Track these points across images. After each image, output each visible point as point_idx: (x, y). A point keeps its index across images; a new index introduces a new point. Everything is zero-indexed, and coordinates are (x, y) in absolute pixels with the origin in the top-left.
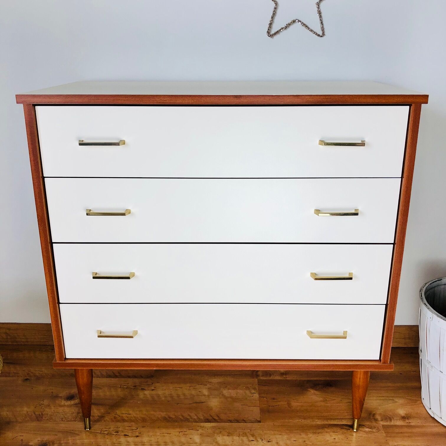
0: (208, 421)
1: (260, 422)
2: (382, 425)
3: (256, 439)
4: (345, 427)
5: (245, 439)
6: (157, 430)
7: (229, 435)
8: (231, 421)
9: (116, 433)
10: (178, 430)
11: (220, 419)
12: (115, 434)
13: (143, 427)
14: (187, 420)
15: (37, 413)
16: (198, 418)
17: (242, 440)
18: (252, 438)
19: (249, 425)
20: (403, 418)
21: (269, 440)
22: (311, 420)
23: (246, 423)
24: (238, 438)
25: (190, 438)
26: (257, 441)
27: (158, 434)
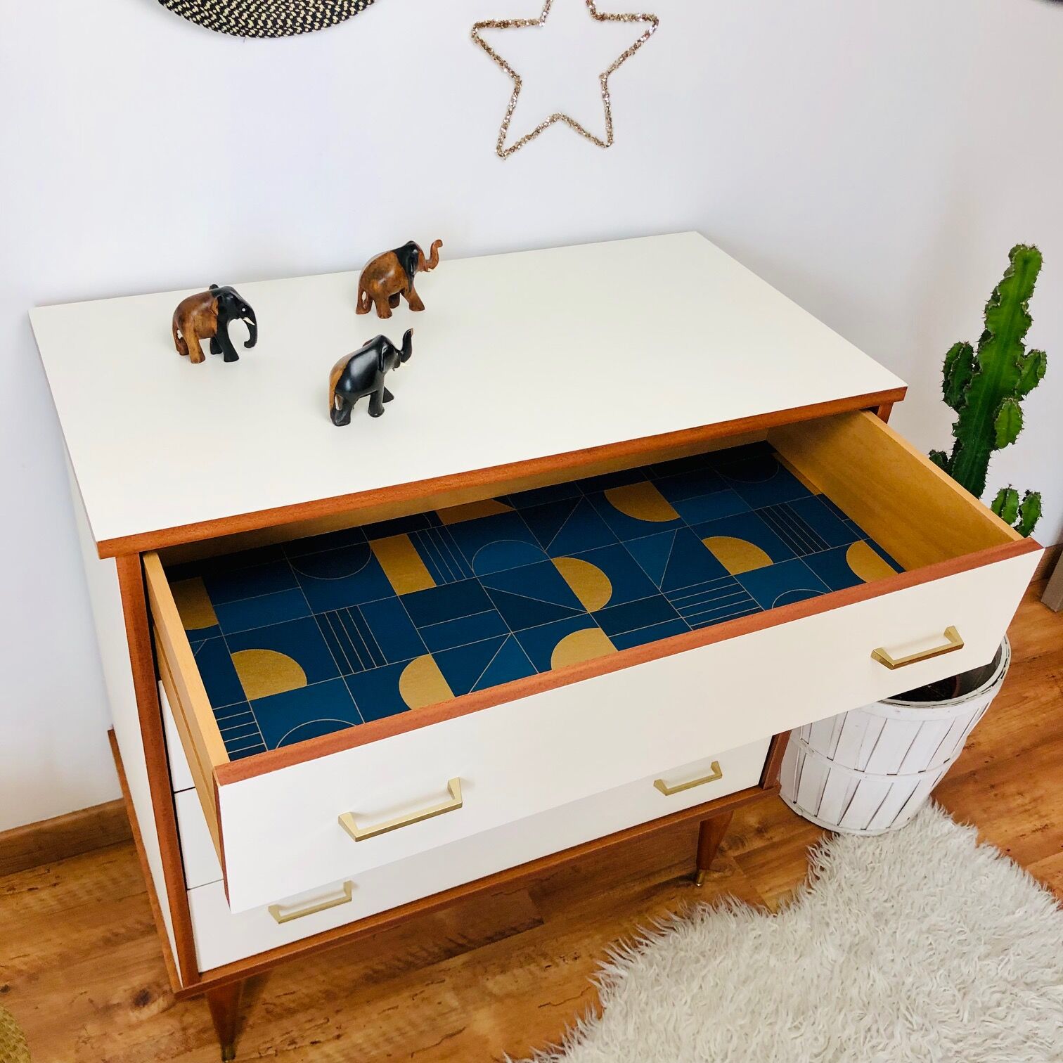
0: (450, 954)
1: (541, 922)
2: (734, 858)
3: (553, 961)
4: (681, 883)
5: (533, 967)
6: (368, 1008)
7: (503, 969)
8: (491, 940)
9: (293, 1047)
10: (406, 994)
11: (470, 941)
12: (290, 1048)
13: (337, 1012)
14: (410, 966)
16: (430, 954)
17: (531, 973)
18: (545, 963)
19: (527, 934)
20: (760, 831)
21: (576, 956)
22: (624, 887)
23: (519, 932)
24: (521, 970)
25: (440, 1003)
26: (557, 965)
27: (375, 1016)
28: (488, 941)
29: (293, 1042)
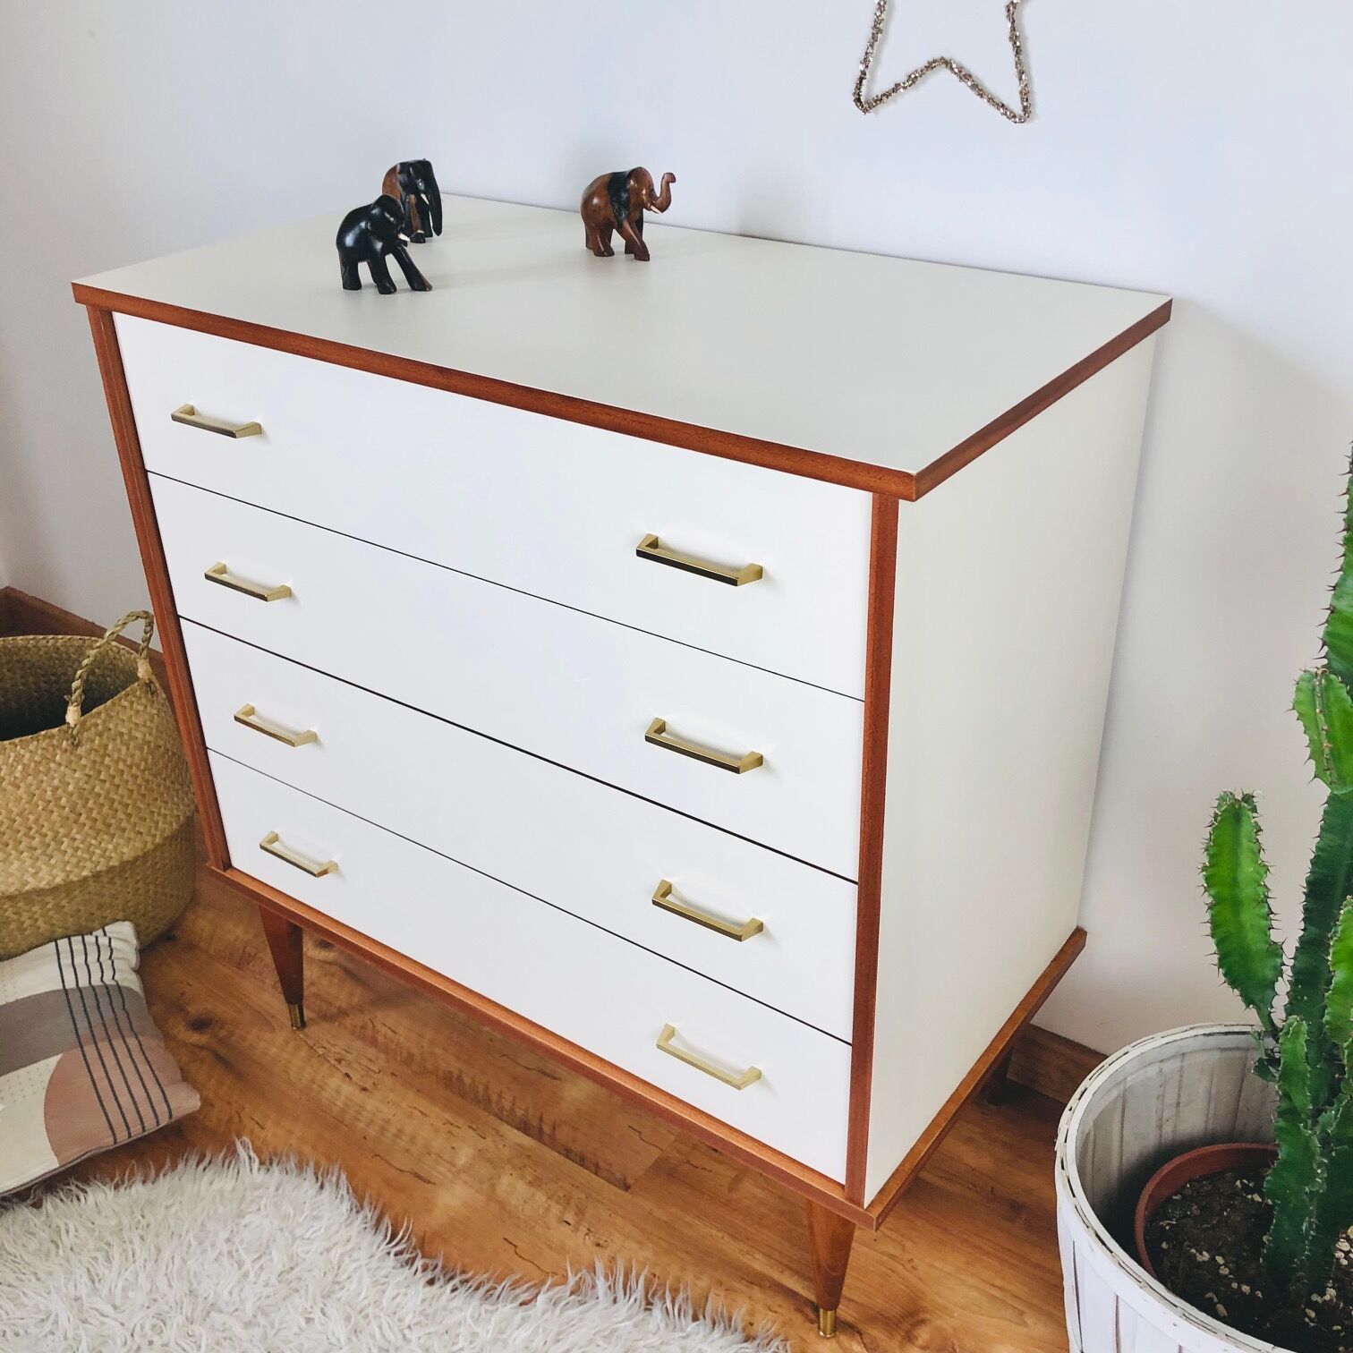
0: (524, 1127)
1: (627, 1188)
3: (579, 1223)
5: (556, 1209)
6: (411, 1095)
7: (536, 1183)
8: (567, 1153)
9: (335, 1063)
10: (449, 1116)
11: (552, 1136)
12: (333, 1062)
13: (393, 1074)
14: (485, 1103)
15: (248, 950)
16: (512, 1110)
17: (548, 1210)
18: (570, 1217)
19: (598, 1182)
21: (601, 1242)
22: (746, 1248)
23: (596, 1174)
24: (544, 1199)
25: (453, 1148)
26: (577, 1230)
27: (404, 1105)
28: (562, 1151)
29: (339, 1061)
